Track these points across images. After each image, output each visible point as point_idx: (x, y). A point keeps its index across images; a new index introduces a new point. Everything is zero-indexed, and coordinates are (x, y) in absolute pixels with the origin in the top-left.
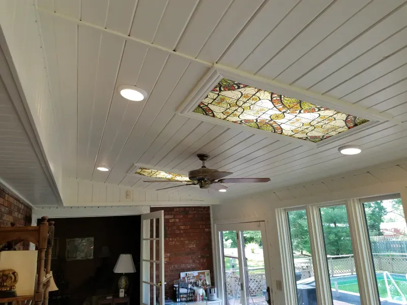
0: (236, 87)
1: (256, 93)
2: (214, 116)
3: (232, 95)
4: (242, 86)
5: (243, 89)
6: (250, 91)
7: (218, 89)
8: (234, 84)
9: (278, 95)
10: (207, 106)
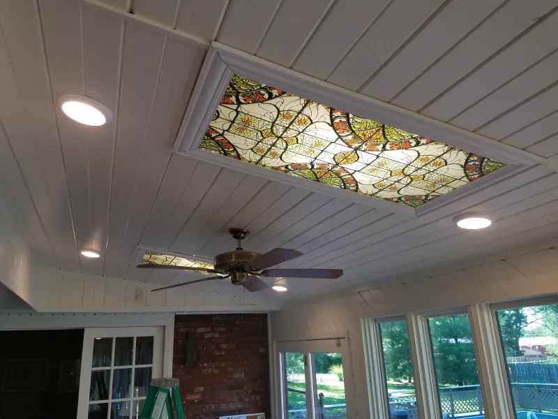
0: (266, 96)
1: (303, 108)
2: (238, 156)
3: (261, 112)
4: (275, 92)
5: (278, 99)
6: (292, 103)
7: (233, 99)
8: (261, 88)
9: (342, 113)
10: (222, 135)
